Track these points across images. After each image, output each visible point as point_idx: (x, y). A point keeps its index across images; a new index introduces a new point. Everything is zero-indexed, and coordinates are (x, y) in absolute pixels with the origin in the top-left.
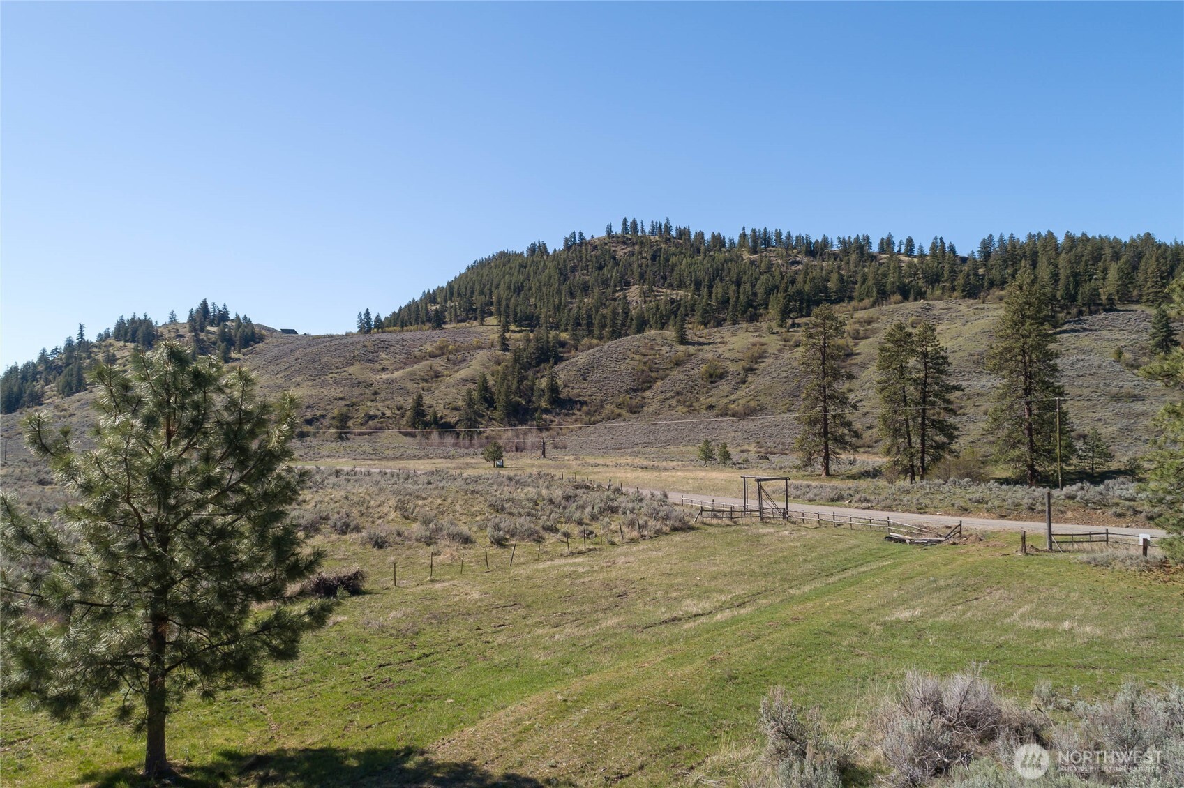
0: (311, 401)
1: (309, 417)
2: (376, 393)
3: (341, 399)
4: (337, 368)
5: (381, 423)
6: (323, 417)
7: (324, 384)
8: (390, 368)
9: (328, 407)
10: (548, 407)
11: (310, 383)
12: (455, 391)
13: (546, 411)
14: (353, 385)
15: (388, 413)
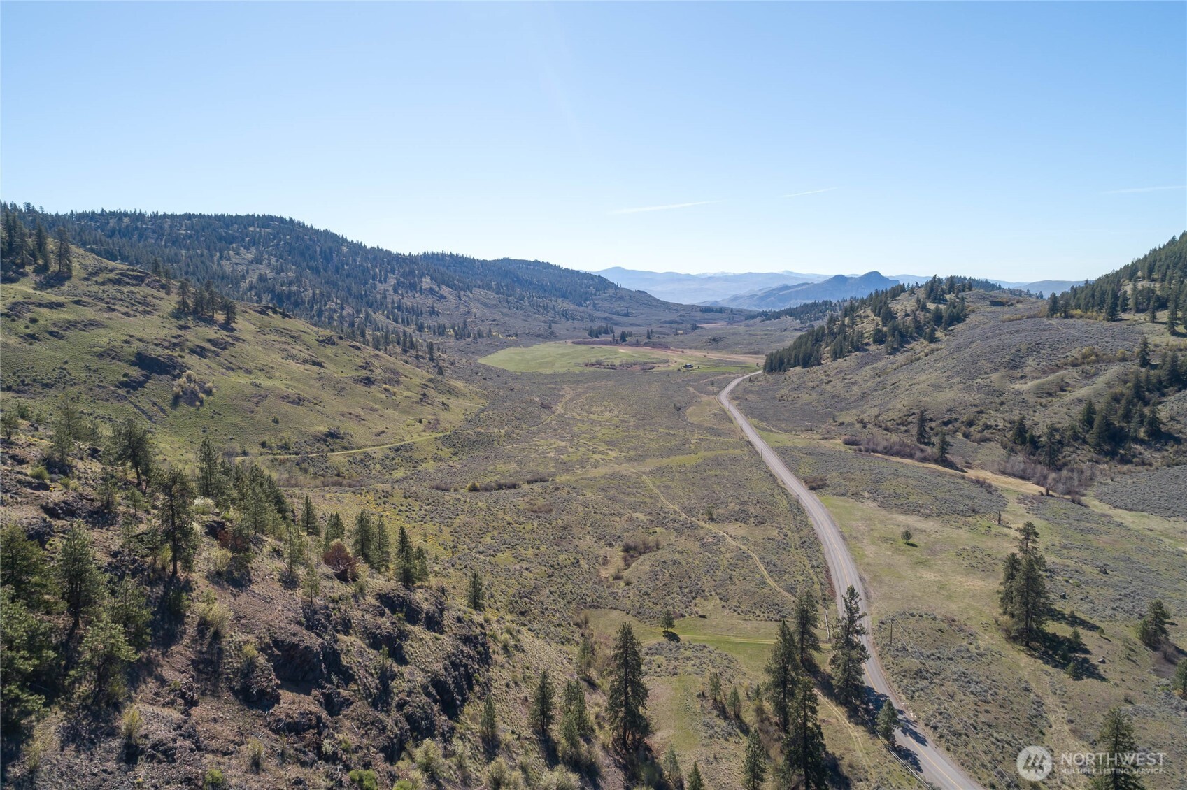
0: (952, 404)
1: (945, 420)
2: (1002, 403)
3: (975, 405)
4: (986, 373)
5: (992, 433)
6: (956, 420)
7: (968, 389)
8: (1028, 376)
9: (963, 412)
10: (1146, 438)
11: (960, 386)
12: (1066, 410)
13: (1142, 442)
14: (989, 393)
15: (1001, 425)
